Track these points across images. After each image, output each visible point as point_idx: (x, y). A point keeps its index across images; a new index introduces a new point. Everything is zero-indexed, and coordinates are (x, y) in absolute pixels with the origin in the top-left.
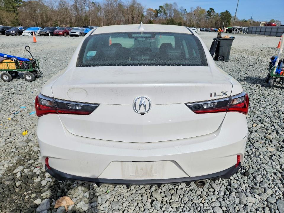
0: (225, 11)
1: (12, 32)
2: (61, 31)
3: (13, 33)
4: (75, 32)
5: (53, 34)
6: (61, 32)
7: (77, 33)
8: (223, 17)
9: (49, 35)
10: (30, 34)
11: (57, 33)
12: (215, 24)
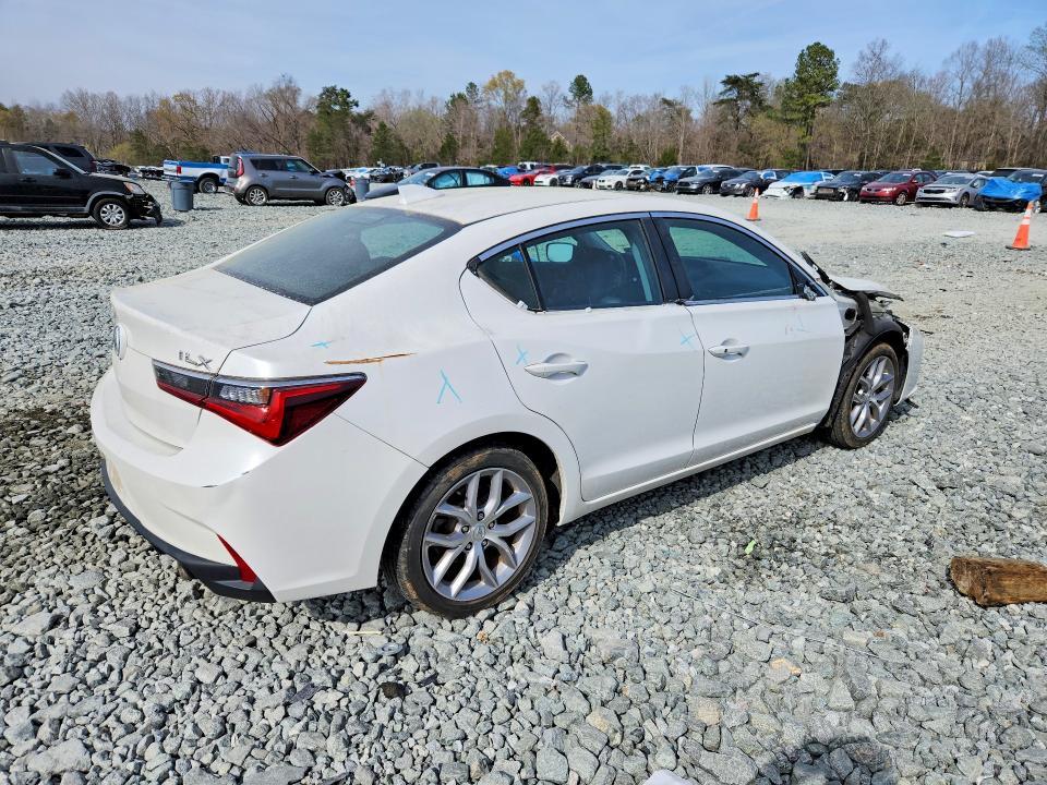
1: (738, 185)
2: (887, 187)
3: (739, 190)
4: (942, 192)
5: (856, 195)
6: (887, 191)
7: (949, 195)
9: (846, 198)
10: (785, 193)
11: (872, 192)
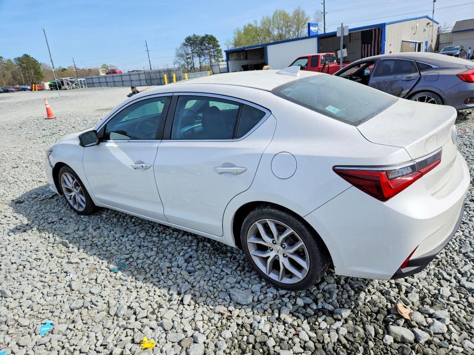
0: (22, 56)
8: (24, 65)
12: (14, 78)
